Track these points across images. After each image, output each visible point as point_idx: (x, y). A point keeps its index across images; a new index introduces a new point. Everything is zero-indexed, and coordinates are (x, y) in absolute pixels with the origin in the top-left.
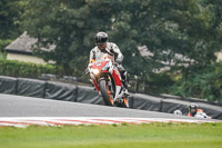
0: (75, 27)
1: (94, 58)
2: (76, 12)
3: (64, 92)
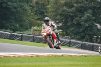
0: (70, 16)
1: (44, 28)
2: (69, 10)
3: (65, 43)
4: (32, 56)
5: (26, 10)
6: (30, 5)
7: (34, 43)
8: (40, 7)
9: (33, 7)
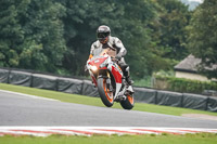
4: (152, 135)
5: (140, 35)
6: (149, 26)
7: (157, 106)
8: (171, 29)
9: (155, 29)
